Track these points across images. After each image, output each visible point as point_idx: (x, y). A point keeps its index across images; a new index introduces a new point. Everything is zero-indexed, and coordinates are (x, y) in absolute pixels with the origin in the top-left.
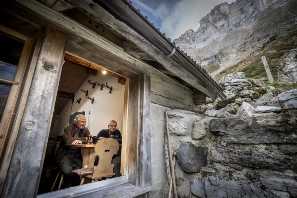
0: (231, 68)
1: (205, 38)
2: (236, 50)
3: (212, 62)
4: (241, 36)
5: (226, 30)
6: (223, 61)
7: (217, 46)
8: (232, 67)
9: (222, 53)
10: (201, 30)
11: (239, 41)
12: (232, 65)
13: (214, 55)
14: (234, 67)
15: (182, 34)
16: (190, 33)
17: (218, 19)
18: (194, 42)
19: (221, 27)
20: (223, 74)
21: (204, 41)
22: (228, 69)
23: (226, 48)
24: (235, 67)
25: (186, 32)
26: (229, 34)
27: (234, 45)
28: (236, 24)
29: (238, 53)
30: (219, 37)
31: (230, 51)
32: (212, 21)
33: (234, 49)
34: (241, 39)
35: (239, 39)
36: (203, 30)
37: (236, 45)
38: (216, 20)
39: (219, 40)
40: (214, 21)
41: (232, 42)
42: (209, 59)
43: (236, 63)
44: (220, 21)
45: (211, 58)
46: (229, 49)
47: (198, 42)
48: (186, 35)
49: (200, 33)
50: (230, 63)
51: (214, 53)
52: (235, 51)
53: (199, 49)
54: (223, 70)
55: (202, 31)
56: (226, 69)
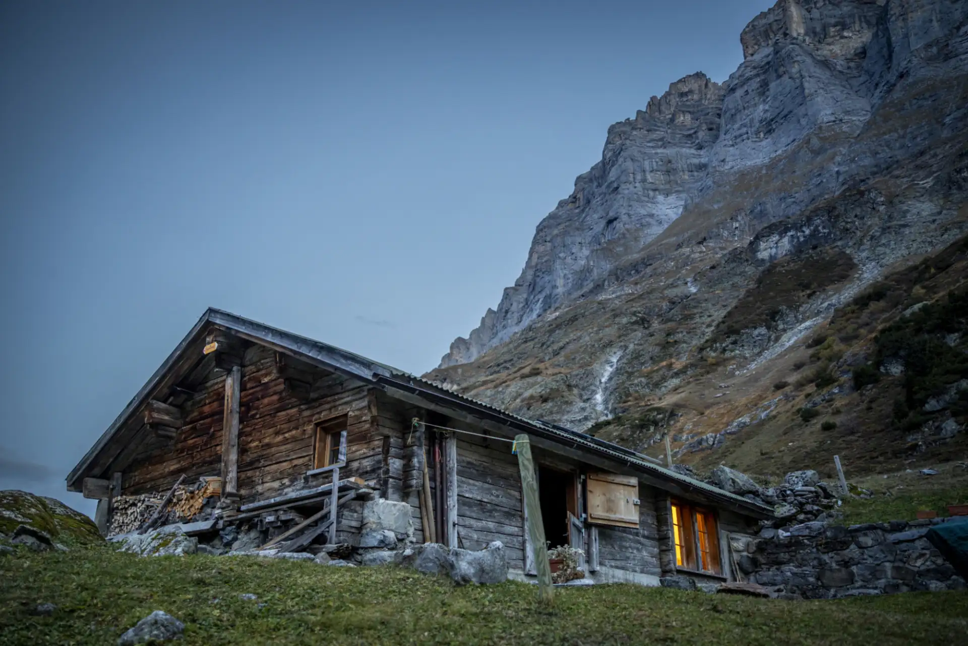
0: (915, 274)
1: (769, 115)
2: (938, 180)
3: (814, 242)
4: (958, 108)
5: (881, 77)
6: (872, 238)
7: (838, 159)
8: (915, 268)
9: (862, 193)
10: (749, 79)
11: (946, 133)
12: (918, 260)
13: (821, 203)
14: (928, 268)
15: (653, 98)
16: (691, 92)
17: (833, 21)
18: (717, 137)
19: (852, 64)
20: (873, 306)
21: (770, 132)
22: (898, 282)
23: (883, 166)
24: (933, 270)
25: (673, 85)
26: (897, 94)
27: (922, 153)
28: (929, 46)
29: (946, 196)
30: (847, 113)
31: (904, 182)
32: (802, 31)
33: (922, 173)
34: (960, 124)
35: (947, 120)
36: (758, 75)
37: (935, 155)
38: (825, 28)
39: (845, 128)
40: (815, 33)
41: (915, 138)
42: (798, 227)
43: (940, 248)
44: (846, 34)
45: (809, 220)
46: (897, 173)
47: (736, 137)
48: (674, 100)
49: (747, 92)
50: (908, 248)
51: (821, 195)
52: (929, 183)
53: (743, 175)
54: (874, 285)
55: (755, 84)
56: (886, 278)
